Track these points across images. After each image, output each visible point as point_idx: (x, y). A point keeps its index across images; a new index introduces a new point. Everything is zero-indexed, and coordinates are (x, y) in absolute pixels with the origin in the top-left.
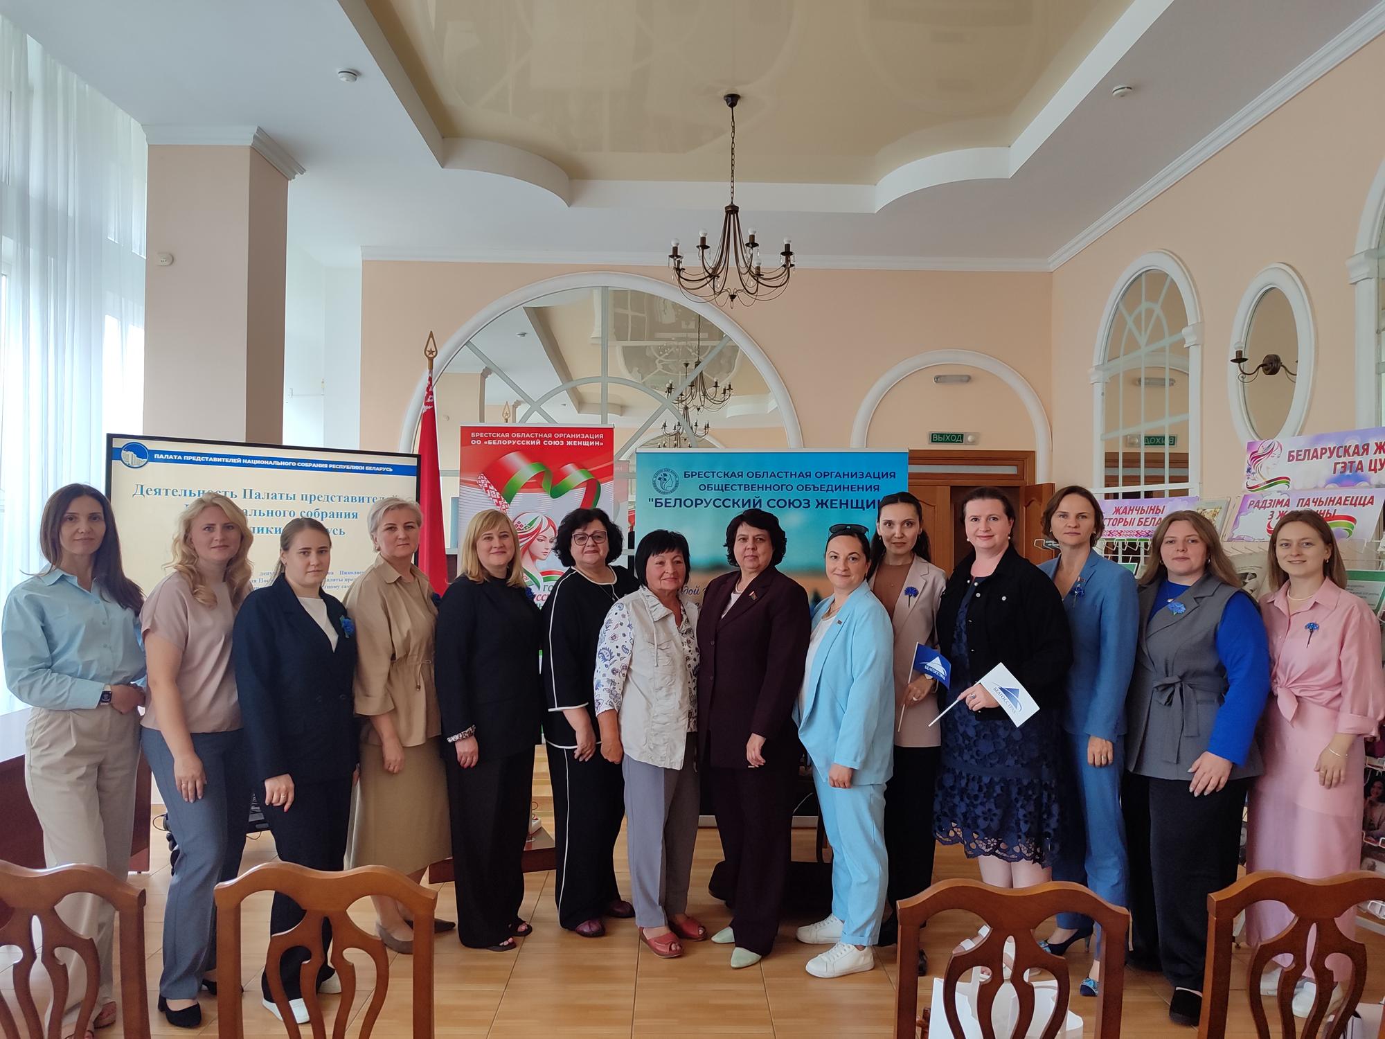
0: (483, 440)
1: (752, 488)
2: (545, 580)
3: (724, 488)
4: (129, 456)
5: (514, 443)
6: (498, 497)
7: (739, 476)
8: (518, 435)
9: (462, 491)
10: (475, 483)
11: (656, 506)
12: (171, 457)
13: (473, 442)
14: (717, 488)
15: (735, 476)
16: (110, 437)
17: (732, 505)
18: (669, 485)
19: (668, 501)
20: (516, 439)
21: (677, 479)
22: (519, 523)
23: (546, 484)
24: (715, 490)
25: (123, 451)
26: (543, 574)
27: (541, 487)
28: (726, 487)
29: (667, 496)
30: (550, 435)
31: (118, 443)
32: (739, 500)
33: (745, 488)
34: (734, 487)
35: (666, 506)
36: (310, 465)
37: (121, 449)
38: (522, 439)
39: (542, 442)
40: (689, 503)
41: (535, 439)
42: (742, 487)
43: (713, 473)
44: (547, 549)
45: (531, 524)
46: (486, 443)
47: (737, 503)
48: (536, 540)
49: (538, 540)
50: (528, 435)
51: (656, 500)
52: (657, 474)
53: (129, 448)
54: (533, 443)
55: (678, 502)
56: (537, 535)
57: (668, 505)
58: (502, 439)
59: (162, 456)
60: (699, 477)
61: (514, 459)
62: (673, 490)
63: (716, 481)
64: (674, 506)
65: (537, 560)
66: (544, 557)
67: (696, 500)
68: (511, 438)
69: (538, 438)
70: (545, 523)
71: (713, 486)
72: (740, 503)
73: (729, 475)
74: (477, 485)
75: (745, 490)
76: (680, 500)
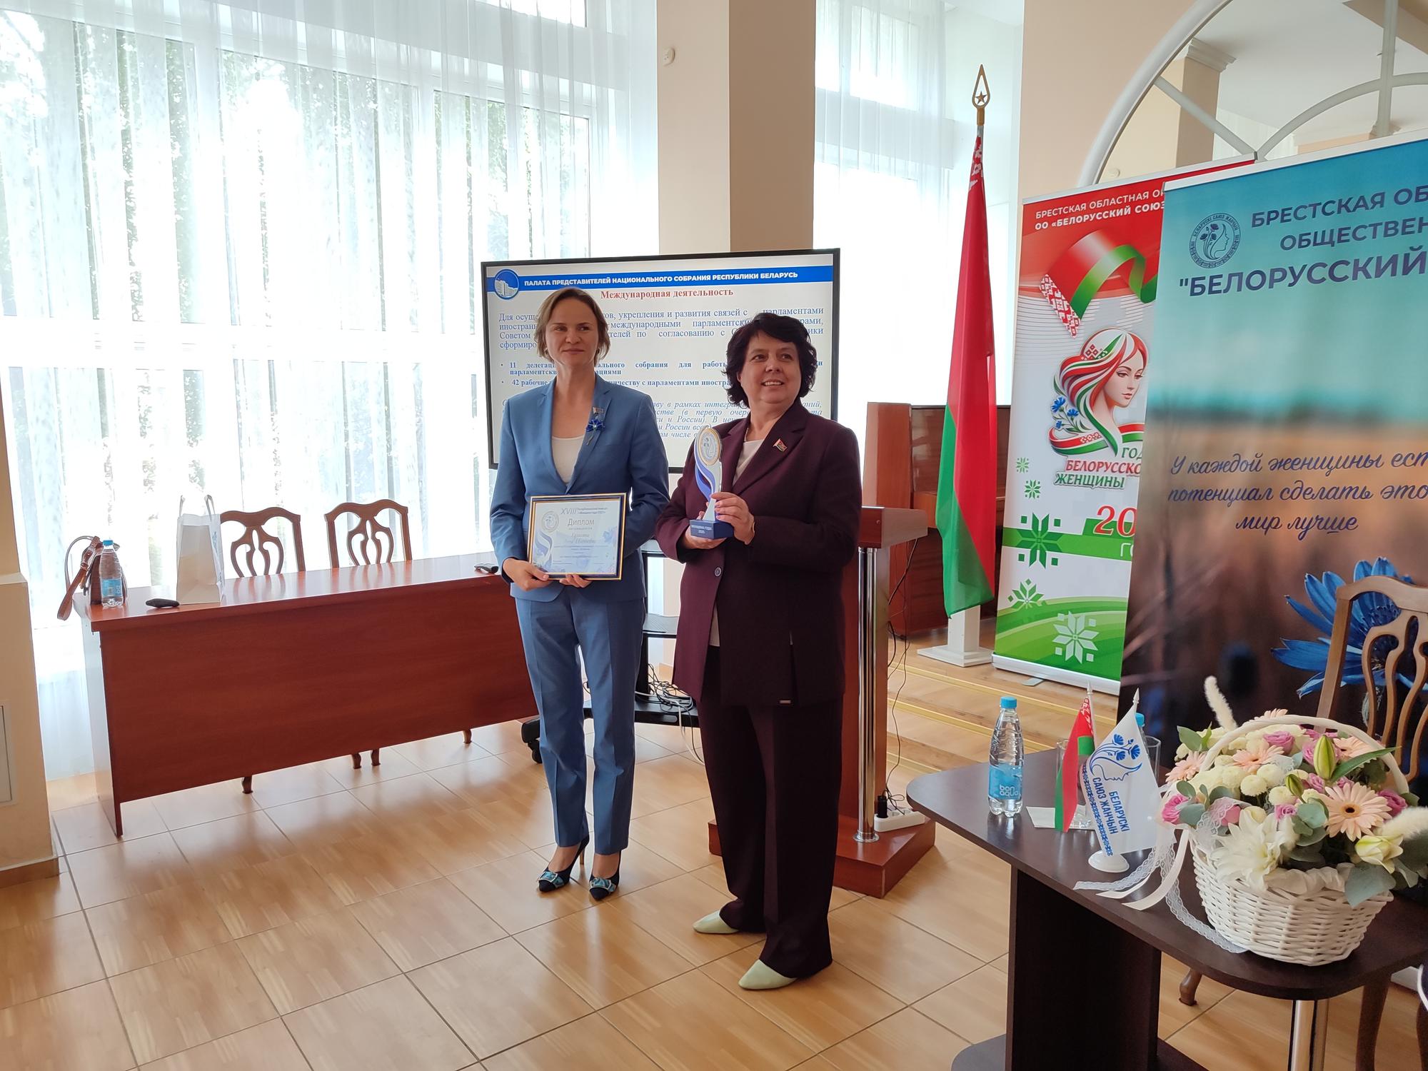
0: (1051, 220)
1: (1404, 227)
2: (1126, 440)
3: (1335, 238)
4: (501, 285)
5: (1092, 218)
6: (1066, 309)
7: (1375, 204)
8: (1099, 204)
9: (1020, 305)
10: (1039, 291)
11: (1193, 294)
12: (540, 283)
13: (1038, 226)
14: (1319, 241)
15: (1365, 206)
16: (485, 266)
17: (1351, 276)
18: (1219, 249)
19: (1215, 281)
20: (1096, 210)
21: (1237, 232)
22: (1092, 347)
23: (1135, 279)
24: (1315, 244)
25: (496, 281)
26: (1123, 429)
27: (1128, 286)
28: (1340, 235)
29: (1215, 271)
30: (1146, 195)
31: (492, 272)
32: (1370, 260)
33: (1387, 229)
34: (1360, 233)
35: (1211, 292)
36: (689, 278)
37: (494, 279)
38: (1102, 210)
39: (1133, 210)
40: (1256, 280)
41: (1122, 206)
42: (1381, 229)
43: (1315, 206)
44: (1131, 389)
45: (1109, 349)
46: (1054, 224)
47: (1364, 270)
48: (1115, 375)
49: (1119, 374)
50: (1113, 201)
51: (1194, 280)
52: (1199, 228)
53: (501, 276)
54: (1119, 212)
55: (1235, 280)
56: (1116, 367)
57: (1214, 288)
58: (1076, 214)
59: (531, 283)
60: (1283, 221)
61: (1092, 244)
62: (1228, 257)
63: (1320, 224)
64: (1226, 291)
65: (1116, 408)
66: (1125, 402)
67: (1273, 271)
68: (1088, 211)
69: (1128, 203)
70: (1131, 346)
71: (1311, 237)
72: (1371, 269)
73: (1351, 205)
74: (1040, 292)
75: (1386, 235)
76: (1240, 275)
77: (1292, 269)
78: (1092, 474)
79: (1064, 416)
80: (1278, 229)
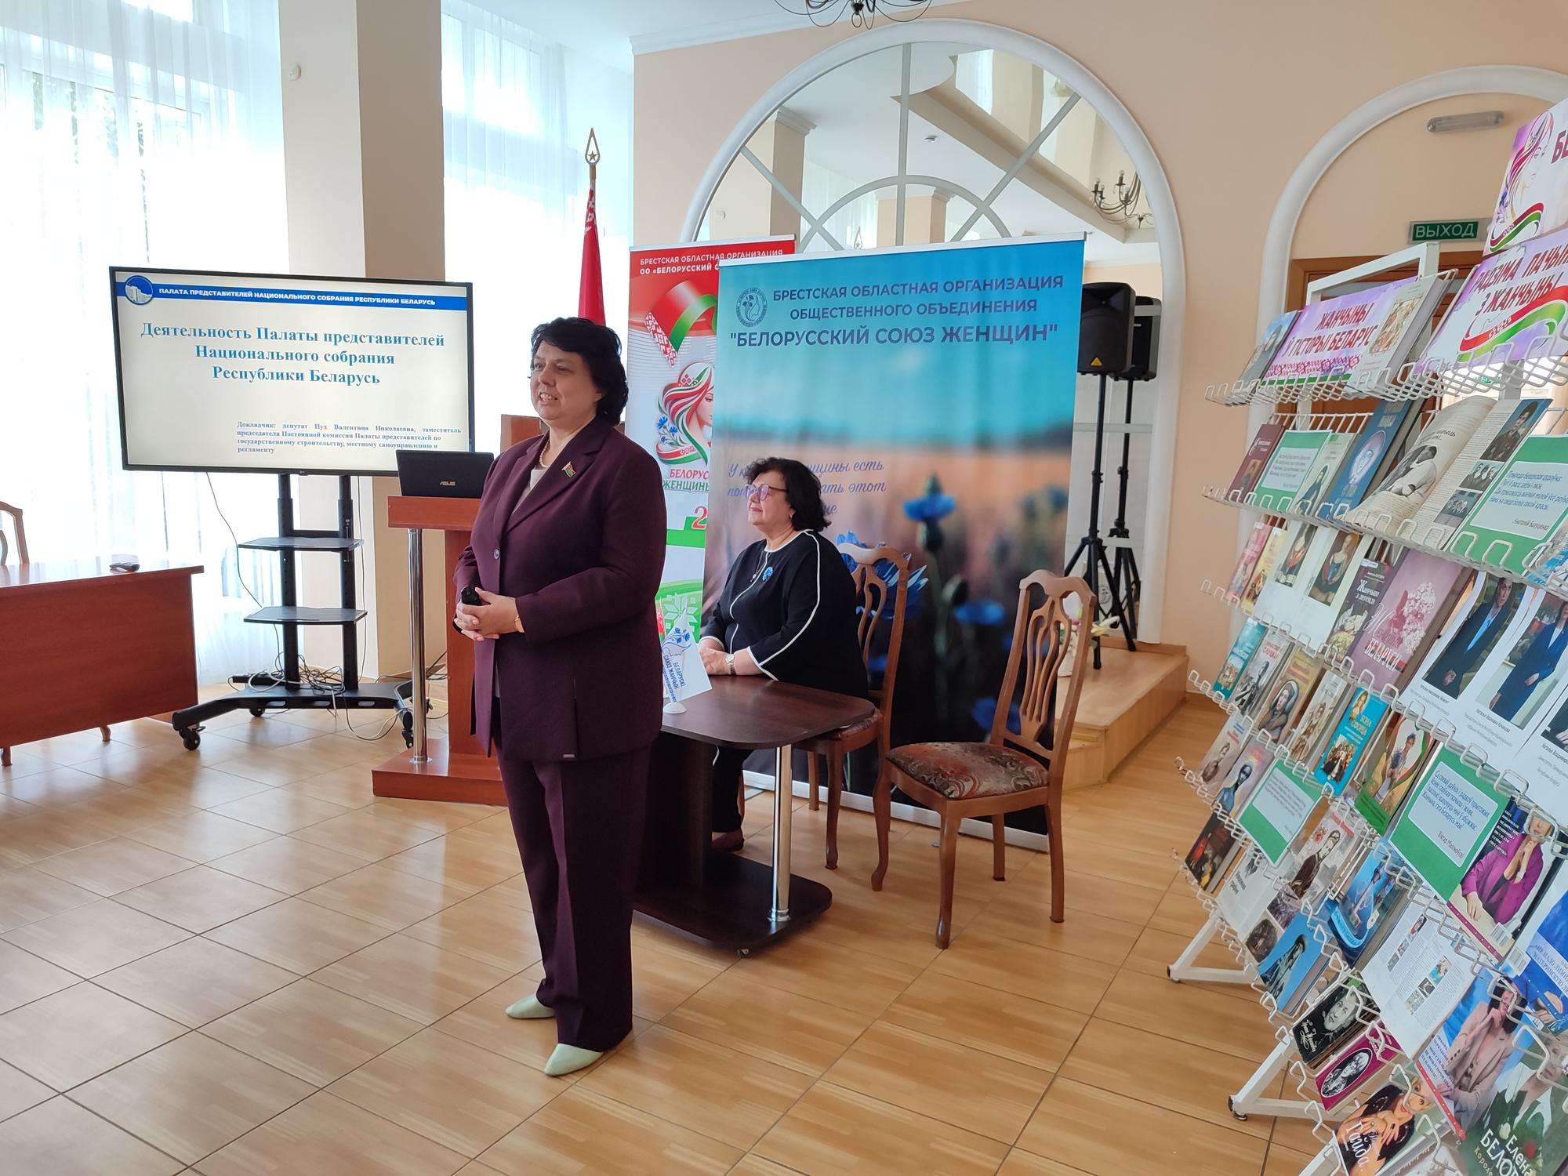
0: (653, 267)
1: (857, 312)
3: (821, 315)
4: (133, 291)
5: (684, 270)
6: (666, 343)
7: (841, 294)
8: (688, 259)
9: (630, 336)
11: (739, 345)
12: (177, 292)
13: (642, 271)
14: (812, 315)
15: (836, 294)
16: (113, 271)
17: (830, 342)
18: (755, 314)
19: (753, 336)
20: (686, 264)
21: (765, 303)
22: (687, 376)
24: (810, 317)
25: (127, 286)
26: (709, 444)
27: (711, 328)
28: (823, 313)
29: (752, 329)
31: (122, 278)
32: (840, 331)
33: (848, 312)
34: (834, 313)
35: (750, 344)
36: (332, 298)
37: (124, 284)
40: (777, 339)
41: (705, 263)
42: (845, 311)
43: (809, 290)
45: (699, 378)
46: (654, 271)
48: (704, 400)
49: (707, 399)
50: (698, 258)
51: (740, 334)
52: (742, 297)
53: (133, 282)
54: (704, 268)
55: (764, 336)
56: (705, 393)
57: (752, 342)
58: (672, 265)
59: (166, 291)
60: (791, 298)
61: (684, 291)
62: (760, 320)
63: (811, 304)
64: (759, 345)
66: (710, 422)
68: (680, 264)
69: (709, 261)
71: (807, 312)
72: (840, 337)
73: (829, 293)
74: (645, 327)
75: (848, 316)
76: (767, 334)
77: (797, 333)
78: (689, 480)
79: (666, 432)
80: (788, 304)
